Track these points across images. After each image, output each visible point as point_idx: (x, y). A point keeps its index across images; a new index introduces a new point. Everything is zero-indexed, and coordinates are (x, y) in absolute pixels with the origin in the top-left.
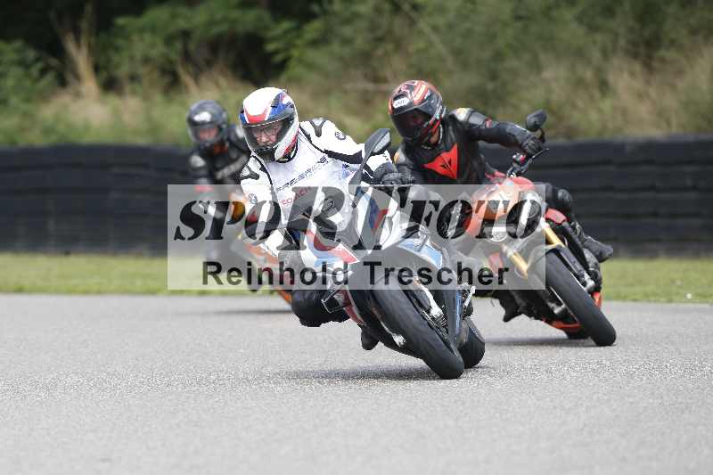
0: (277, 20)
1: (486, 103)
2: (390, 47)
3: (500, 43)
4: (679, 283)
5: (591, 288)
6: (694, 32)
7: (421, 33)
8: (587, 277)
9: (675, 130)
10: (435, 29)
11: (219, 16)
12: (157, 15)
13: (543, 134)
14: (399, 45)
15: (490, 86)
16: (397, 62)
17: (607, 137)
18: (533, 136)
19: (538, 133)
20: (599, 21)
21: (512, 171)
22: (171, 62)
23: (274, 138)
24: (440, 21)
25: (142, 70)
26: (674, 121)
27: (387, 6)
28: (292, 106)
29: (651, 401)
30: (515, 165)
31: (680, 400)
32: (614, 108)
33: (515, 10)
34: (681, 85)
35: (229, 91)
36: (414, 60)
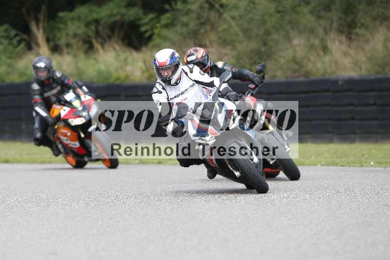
0: (146, 14)
1: (261, 59)
2: (208, 28)
3: (269, 25)
4: (366, 156)
6: (374, 19)
7: (225, 20)
9: (364, 73)
10: (233, 18)
11: (115, 12)
12: (82, 10)
13: (264, 75)
14: (213, 28)
15: (263, 49)
16: (213, 36)
17: (327, 77)
18: (259, 76)
20: (323, 13)
22: (89, 36)
24: (235, 13)
25: (73, 41)
26: (363, 67)
27: (207, 6)
29: (351, 220)
30: (250, 90)
32: (331, 61)
33: (276, 7)
34: (367, 48)
35: (121, 53)
36: (221, 35)
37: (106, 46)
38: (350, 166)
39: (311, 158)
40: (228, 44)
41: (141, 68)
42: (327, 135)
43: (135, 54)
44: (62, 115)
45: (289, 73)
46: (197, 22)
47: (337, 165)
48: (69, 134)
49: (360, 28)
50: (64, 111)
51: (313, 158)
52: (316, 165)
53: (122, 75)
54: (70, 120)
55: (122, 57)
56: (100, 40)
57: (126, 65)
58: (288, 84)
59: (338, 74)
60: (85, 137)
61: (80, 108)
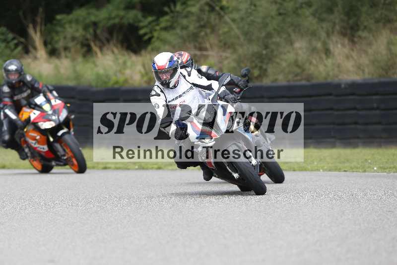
0: (145, 17)
1: (262, 62)
2: (208, 31)
3: (270, 28)
4: (369, 161)
6: (377, 21)
7: (226, 23)
9: (367, 76)
10: (234, 20)
11: (113, 15)
12: (80, 13)
13: (249, 79)
14: (213, 30)
15: (264, 52)
16: (213, 39)
17: (329, 80)
18: (244, 80)
20: (324, 16)
22: (87, 40)
24: (236, 16)
25: (71, 44)
26: (366, 70)
27: (207, 8)
32: (333, 64)
33: (278, 9)
34: (370, 51)
35: (119, 56)
36: (222, 38)
37: (105, 49)
38: (353, 172)
39: (313, 162)
40: (229, 47)
41: (140, 72)
42: (329, 140)
43: (134, 58)
44: (32, 119)
45: (290, 77)
46: (198, 25)
47: (339, 170)
48: (38, 138)
49: (363, 31)
50: (34, 115)
51: (316, 163)
52: (318, 170)
53: (121, 79)
54: (40, 124)
55: (121, 61)
56: (98, 43)
57: (125, 69)
58: (289, 88)
59: (340, 77)
60: (53, 141)
61: (50, 112)
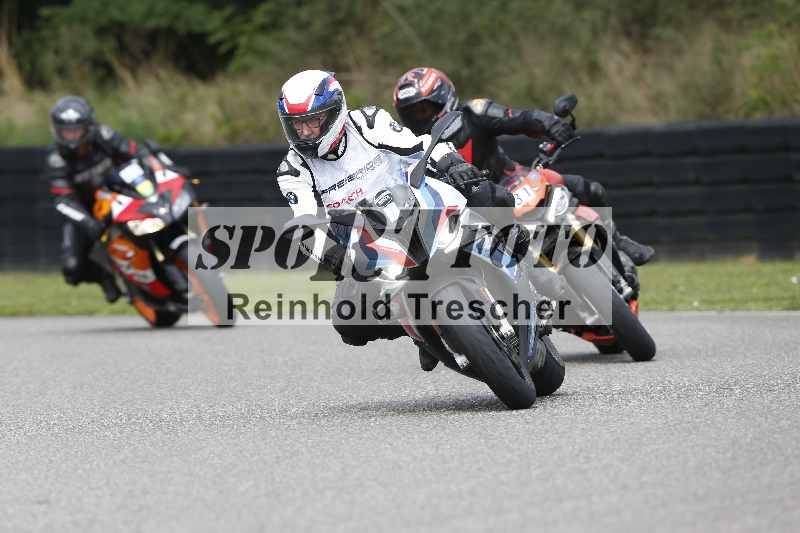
3: (476, 23)
4: (682, 288)
5: (627, 296)
6: (692, 6)
7: (386, 14)
8: (623, 283)
9: (674, 117)
10: (402, 10)
13: (574, 120)
15: (465, 73)
18: (563, 122)
19: (568, 120)
21: (538, 162)
23: (317, 131)
26: (672, 105)
28: (340, 94)
30: (542, 155)
31: (686, 419)
32: (607, 95)
34: (680, 66)
35: (171, 85)
36: (378, 46)
37: (141, 72)
38: (649, 310)
41: (213, 117)
44: (116, 214)
46: (329, 19)
48: (130, 254)
50: (118, 205)
54: (131, 224)
55: (175, 95)
57: (183, 110)
60: (165, 262)
61: (154, 199)
